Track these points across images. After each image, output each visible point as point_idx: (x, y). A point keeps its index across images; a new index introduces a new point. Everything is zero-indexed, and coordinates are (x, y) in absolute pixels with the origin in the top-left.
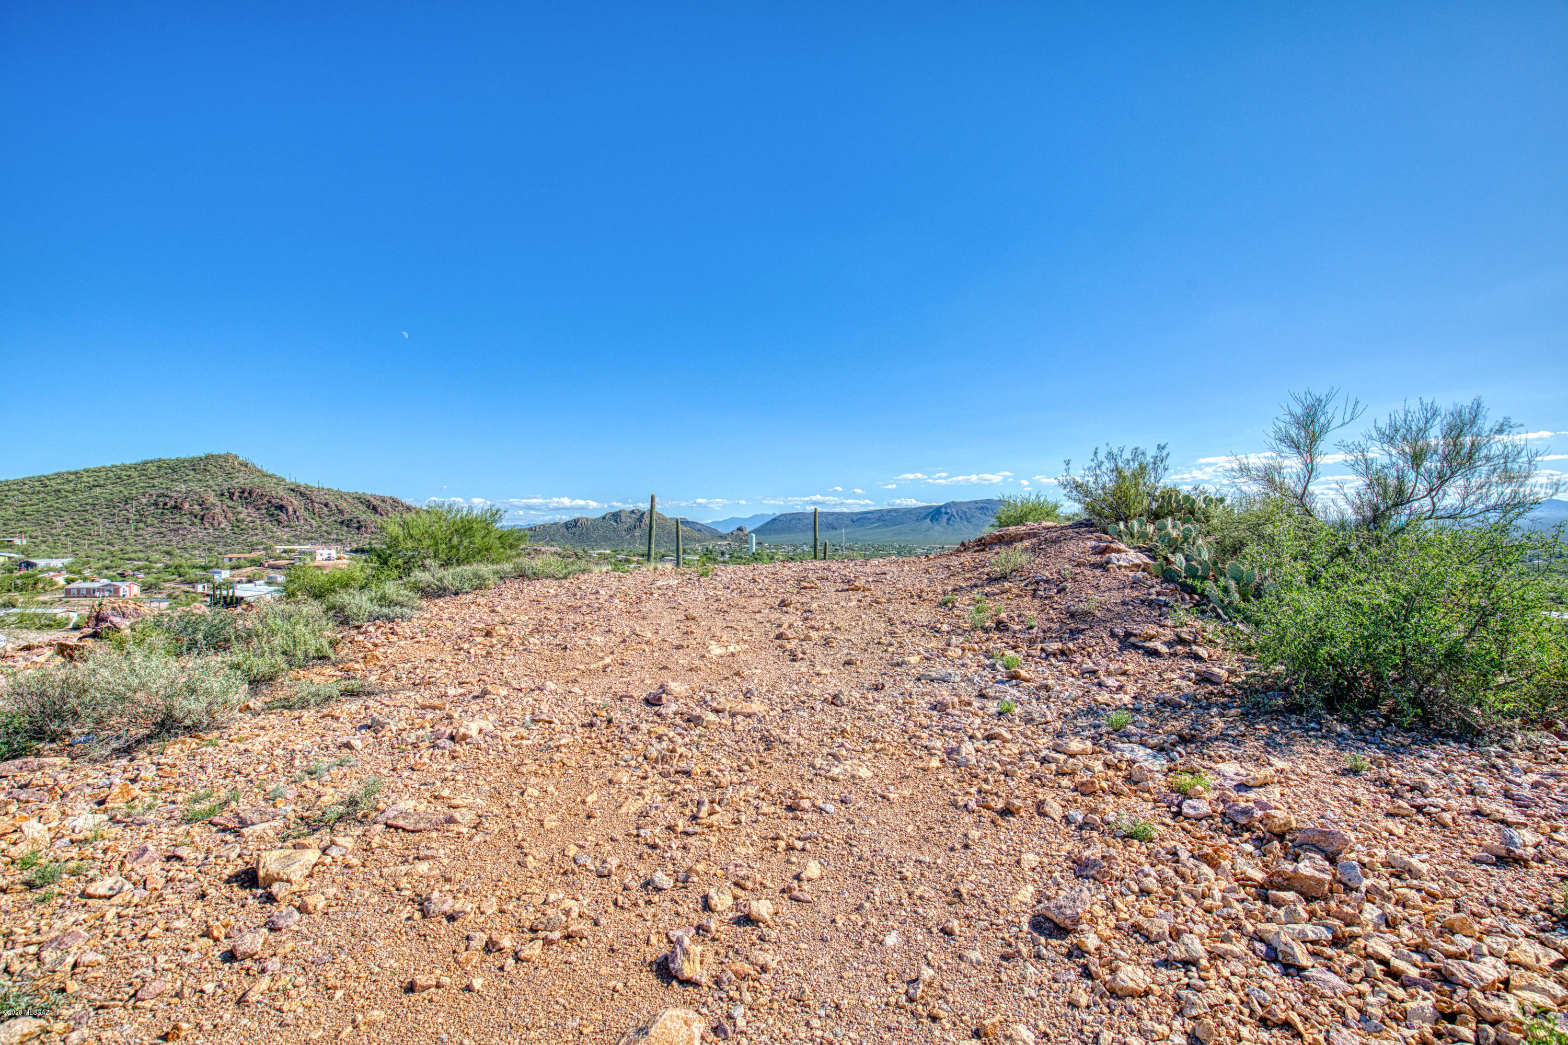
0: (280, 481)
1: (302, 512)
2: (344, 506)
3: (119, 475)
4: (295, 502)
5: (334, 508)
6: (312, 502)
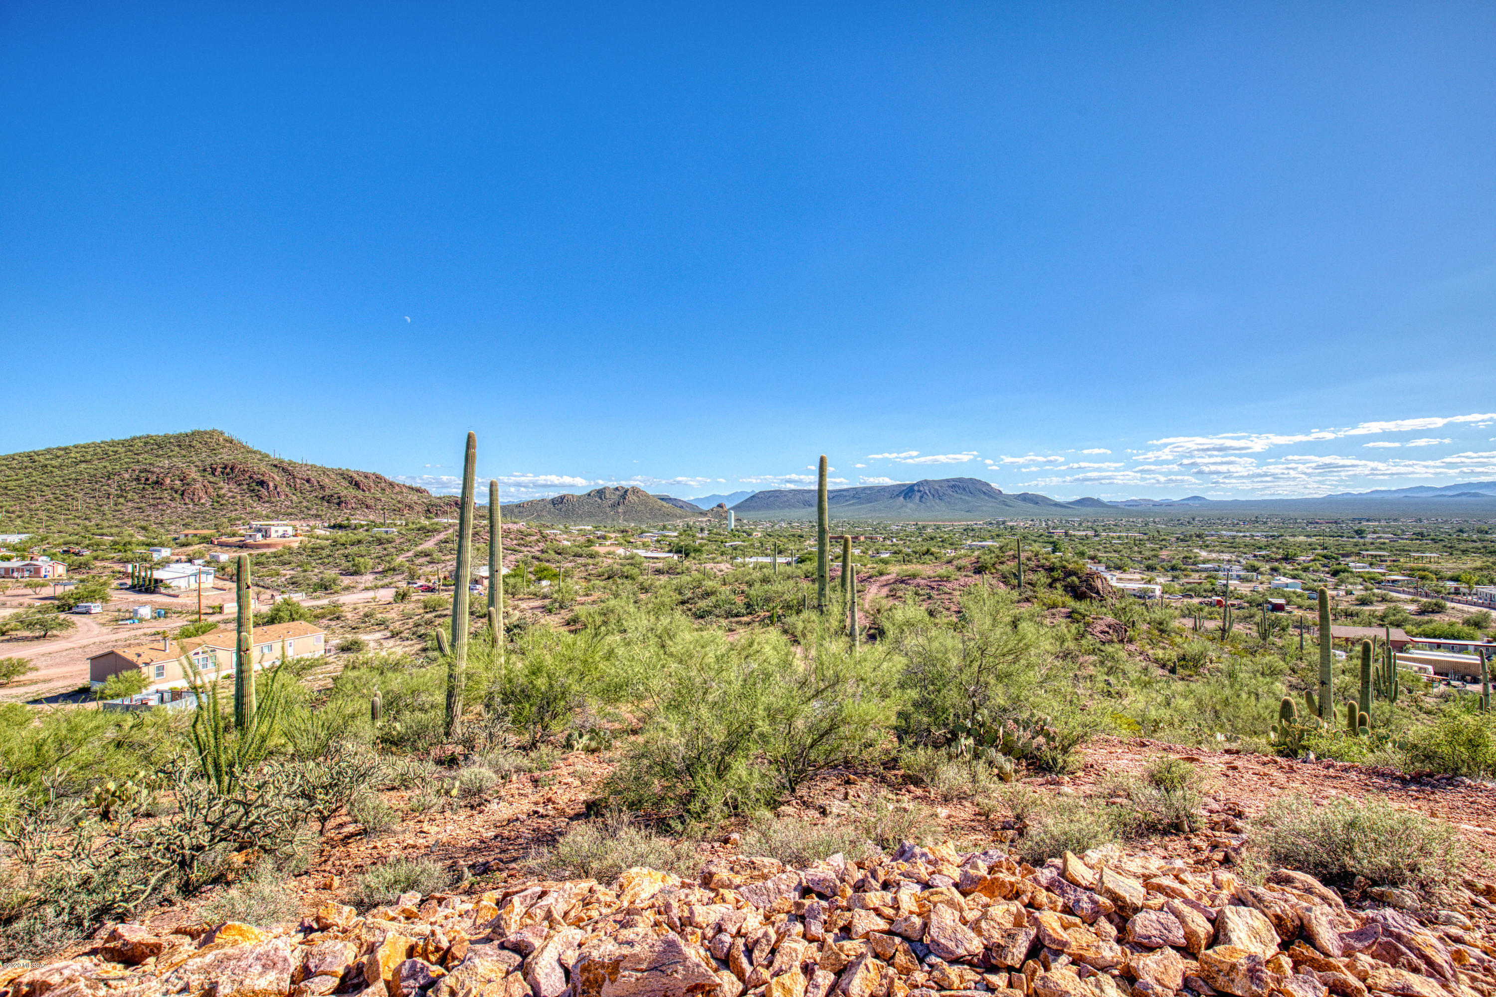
0: (263, 457)
2: (325, 482)
3: (106, 451)
5: (316, 484)
6: (294, 478)
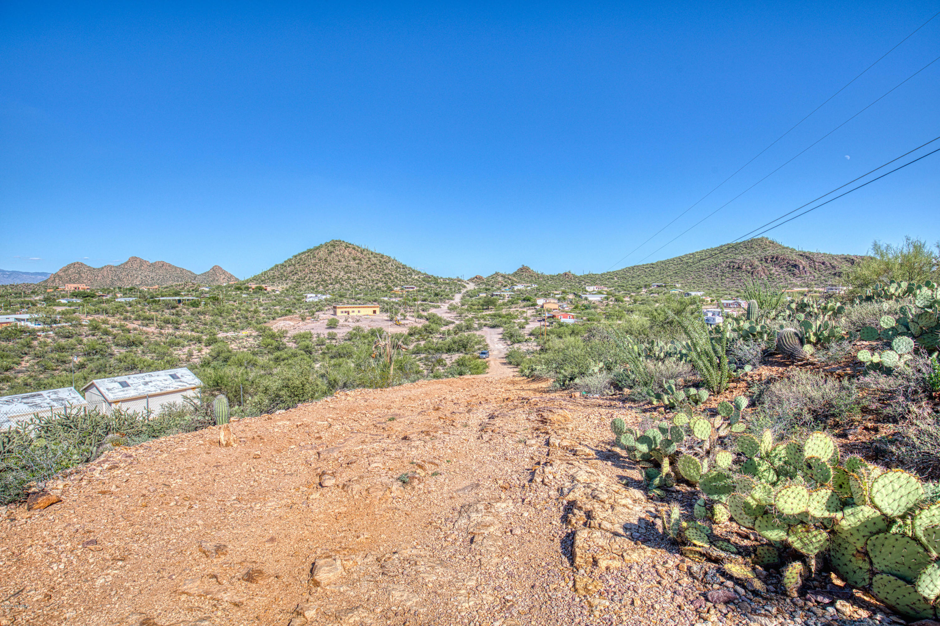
0: (793, 251)
1: (807, 268)
2: (835, 263)
3: (712, 254)
4: (803, 262)
5: (828, 265)
6: (814, 262)
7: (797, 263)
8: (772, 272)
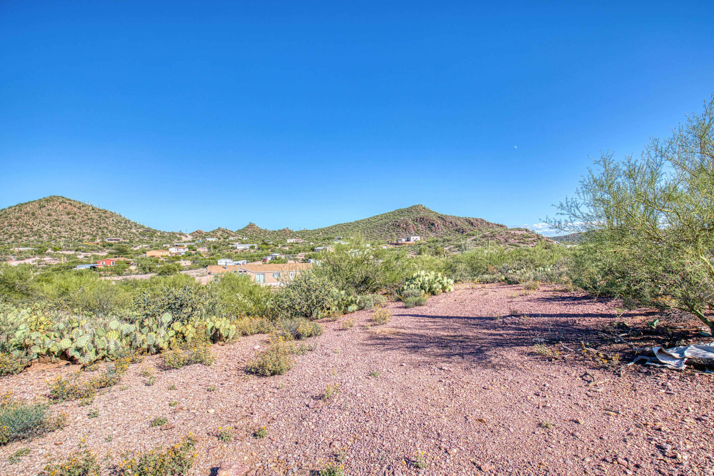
0: (435, 214)
1: (441, 226)
4: (439, 222)
6: (446, 222)
7: (434, 222)
8: (419, 228)
